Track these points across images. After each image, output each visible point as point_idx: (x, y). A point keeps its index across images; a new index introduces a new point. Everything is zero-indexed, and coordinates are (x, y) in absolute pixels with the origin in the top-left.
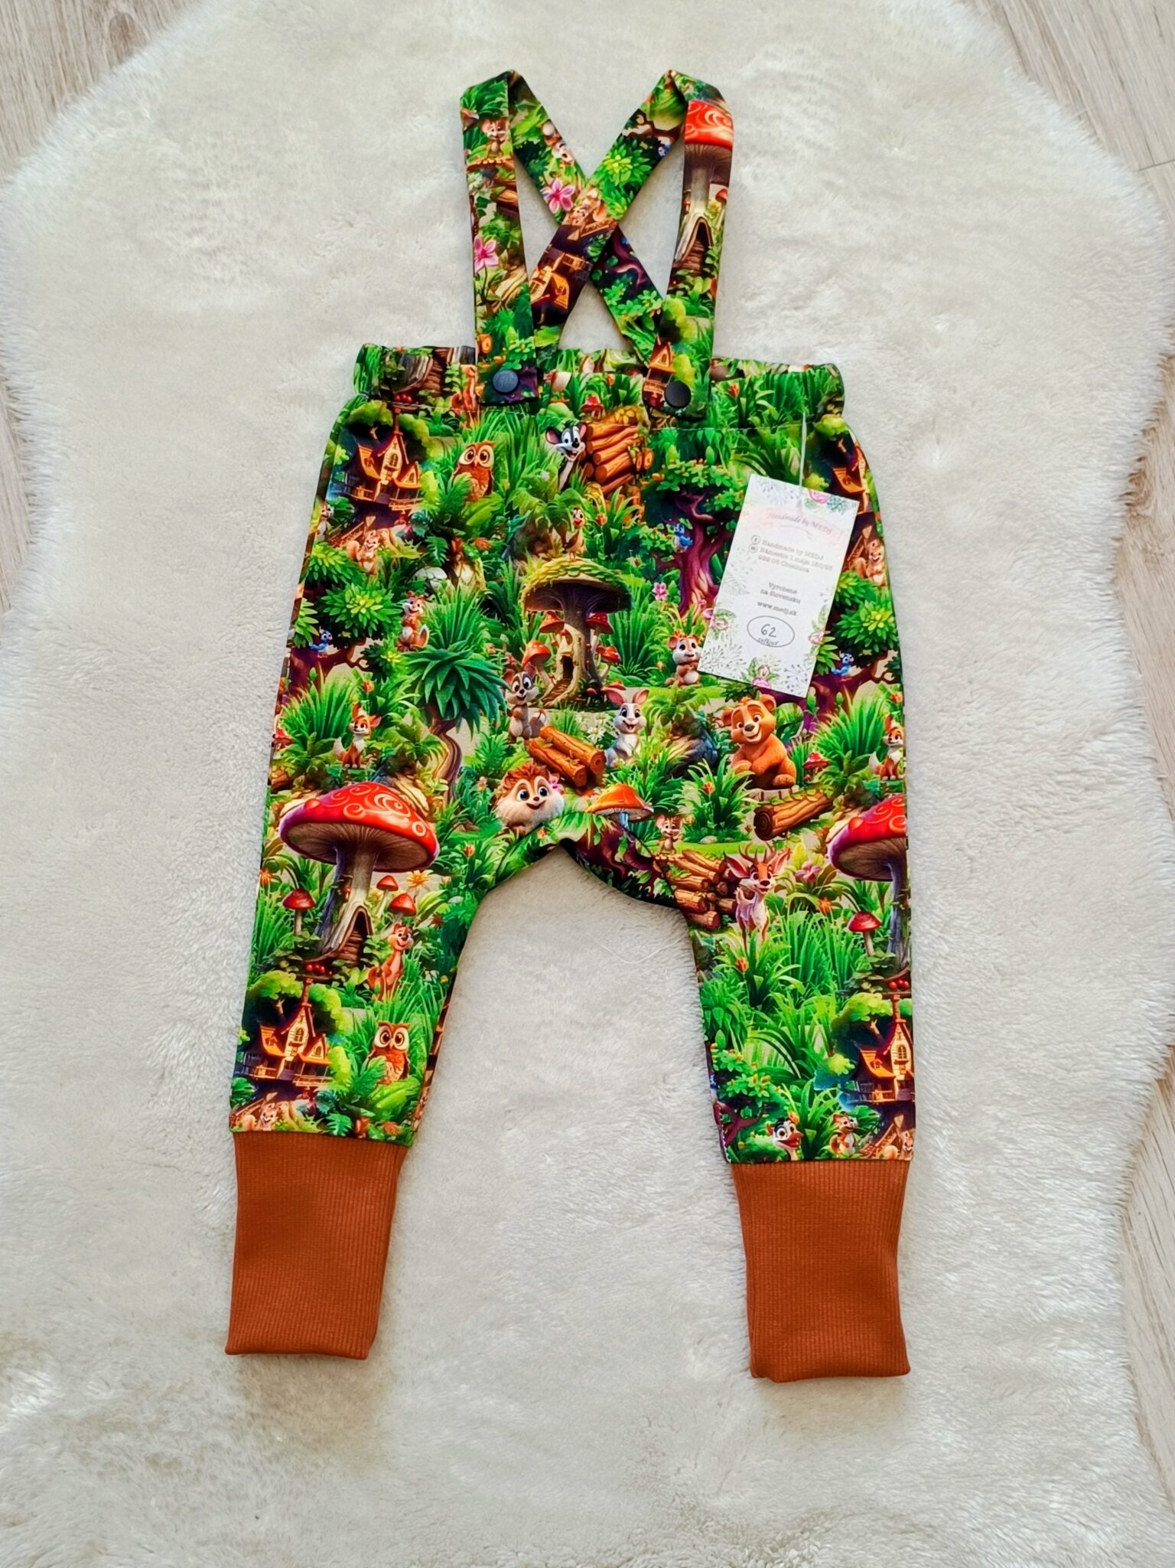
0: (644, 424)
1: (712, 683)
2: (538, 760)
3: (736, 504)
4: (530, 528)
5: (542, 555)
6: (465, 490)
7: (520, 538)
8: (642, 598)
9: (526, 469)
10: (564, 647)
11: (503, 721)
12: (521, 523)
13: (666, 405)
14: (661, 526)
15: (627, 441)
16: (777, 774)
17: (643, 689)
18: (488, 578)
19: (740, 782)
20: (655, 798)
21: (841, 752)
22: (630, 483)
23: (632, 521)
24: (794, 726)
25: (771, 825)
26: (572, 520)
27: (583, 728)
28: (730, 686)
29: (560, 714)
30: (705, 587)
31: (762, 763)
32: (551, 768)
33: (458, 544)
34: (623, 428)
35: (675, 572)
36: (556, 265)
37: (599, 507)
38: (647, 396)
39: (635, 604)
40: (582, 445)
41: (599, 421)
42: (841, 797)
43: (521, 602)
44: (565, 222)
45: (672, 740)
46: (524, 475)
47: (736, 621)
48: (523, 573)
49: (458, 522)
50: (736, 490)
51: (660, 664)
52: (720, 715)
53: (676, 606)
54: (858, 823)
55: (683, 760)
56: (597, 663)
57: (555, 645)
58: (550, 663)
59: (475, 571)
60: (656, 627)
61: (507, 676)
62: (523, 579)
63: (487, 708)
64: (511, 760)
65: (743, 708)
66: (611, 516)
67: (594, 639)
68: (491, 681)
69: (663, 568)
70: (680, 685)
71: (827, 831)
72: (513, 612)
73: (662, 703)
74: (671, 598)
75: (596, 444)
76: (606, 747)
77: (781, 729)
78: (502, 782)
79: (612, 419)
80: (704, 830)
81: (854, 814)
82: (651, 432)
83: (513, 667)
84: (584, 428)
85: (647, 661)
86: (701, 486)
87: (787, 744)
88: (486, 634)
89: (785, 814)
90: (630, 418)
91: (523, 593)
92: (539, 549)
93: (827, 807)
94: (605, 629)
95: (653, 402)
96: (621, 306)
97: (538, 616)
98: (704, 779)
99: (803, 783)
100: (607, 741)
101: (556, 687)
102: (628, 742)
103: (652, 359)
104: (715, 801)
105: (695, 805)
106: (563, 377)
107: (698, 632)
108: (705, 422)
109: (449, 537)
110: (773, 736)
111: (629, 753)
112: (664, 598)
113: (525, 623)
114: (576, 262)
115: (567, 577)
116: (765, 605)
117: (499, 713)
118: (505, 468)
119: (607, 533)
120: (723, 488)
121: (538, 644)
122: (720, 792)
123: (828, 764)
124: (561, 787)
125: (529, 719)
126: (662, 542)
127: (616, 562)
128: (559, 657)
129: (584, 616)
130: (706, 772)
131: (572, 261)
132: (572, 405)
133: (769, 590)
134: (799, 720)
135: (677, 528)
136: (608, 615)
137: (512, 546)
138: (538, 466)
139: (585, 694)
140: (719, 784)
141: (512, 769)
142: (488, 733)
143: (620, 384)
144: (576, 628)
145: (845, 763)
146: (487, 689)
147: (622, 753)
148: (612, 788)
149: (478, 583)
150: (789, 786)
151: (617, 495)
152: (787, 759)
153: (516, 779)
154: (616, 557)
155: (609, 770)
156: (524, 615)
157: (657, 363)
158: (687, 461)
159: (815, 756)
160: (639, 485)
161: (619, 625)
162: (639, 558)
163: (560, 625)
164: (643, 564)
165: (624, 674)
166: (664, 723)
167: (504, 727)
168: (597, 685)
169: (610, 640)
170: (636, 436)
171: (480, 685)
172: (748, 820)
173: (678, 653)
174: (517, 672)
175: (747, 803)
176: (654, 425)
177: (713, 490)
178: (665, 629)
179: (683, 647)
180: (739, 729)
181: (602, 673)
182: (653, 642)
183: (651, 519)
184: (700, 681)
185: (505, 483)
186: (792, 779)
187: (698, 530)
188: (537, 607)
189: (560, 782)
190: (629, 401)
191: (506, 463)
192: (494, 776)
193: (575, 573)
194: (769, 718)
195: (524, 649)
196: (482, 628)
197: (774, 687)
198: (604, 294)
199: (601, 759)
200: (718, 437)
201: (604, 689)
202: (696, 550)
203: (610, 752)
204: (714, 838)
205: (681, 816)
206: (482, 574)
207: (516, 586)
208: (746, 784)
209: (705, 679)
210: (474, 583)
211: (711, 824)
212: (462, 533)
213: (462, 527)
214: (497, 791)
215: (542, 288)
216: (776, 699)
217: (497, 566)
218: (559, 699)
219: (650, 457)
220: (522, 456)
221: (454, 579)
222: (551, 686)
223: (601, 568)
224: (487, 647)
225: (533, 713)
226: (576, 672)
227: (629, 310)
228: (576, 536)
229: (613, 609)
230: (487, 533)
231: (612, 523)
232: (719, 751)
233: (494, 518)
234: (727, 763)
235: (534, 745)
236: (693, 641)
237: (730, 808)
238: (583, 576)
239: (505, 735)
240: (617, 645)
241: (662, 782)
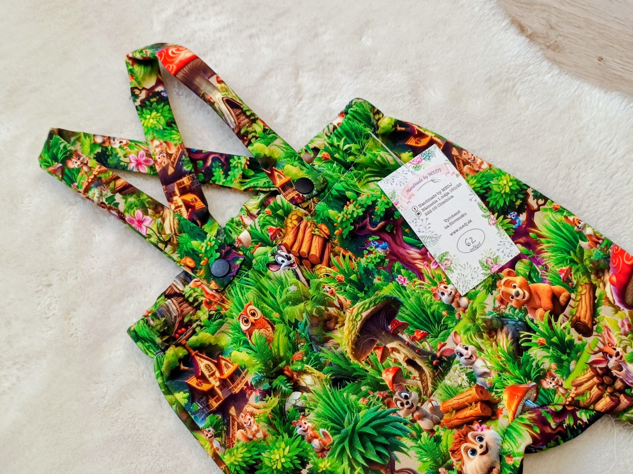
0: (306, 215)
1: (476, 294)
2: (458, 427)
3: (388, 204)
4: (315, 321)
5: (337, 326)
6: (263, 340)
7: (315, 331)
8: (401, 292)
9: (278, 297)
10: (400, 357)
11: (415, 429)
12: (306, 324)
13: (305, 196)
14: (365, 252)
15: (308, 231)
16: (558, 299)
17: (452, 334)
18: (320, 369)
19: (550, 322)
20: (527, 376)
21: (568, 257)
22: (332, 247)
23: (354, 263)
24: (532, 270)
25: (585, 325)
26: (329, 294)
27: (456, 385)
28: (485, 286)
29: (439, 391)
30: (418, 256)
31: (546, 301)
32: (469, 422)
33: (288, 370)
34: (298, 228)
35: (397, 265)
36: (177, 192)
37: (332, 275)
38: (292, 200)
39: (402, 299)
40: (291, 255)
41: (284, 236)
42: (593, 277)
43: (353, 361)
44: (158, 169)
45: (495, 341)
46: (279, 301)
47: (451, 253)
48: (337, 345)
49: (277, 360)
50: (380, 198)
51: (444, 313)
52: (497, 304)
53: (416, 279)
54: (614, 279)
55: (512, 344)
56: (420, 346)
57: (396, 361)
58: (405, 373)
59: (311, 374)
60: (422, 298)
61: (389, 405)
62: (340, 349)
63: (398, 432)
64: (443, 443)
65: (503, 288)
66: (342, 272)
67: (405, 337)
68: (384, 417)
69: (390, 269)
70: (464, 312)
71: (607, 298)
72: (354, 370)
73: (468, 330)
74: (410, 278)
75: (295, 248)
76: (475, 381)
77: (529, 278)
78: (453, 460)
79: (289, 229)
80: (565, 364)
81: (607, 277)
82: (312, 216)
83: (387, 396)
84: (283, 247)
85: (438, 319)
86: (361, 214)
87: (543, 281)
88: (353, 397)
89: (583, 313)
90: (296, 220)
91: (349, 355)
92: (332, 325)
93: (593, 288)
94: (403, 326)
95: (299, 201)
96: (229, 178)
97: (371, 357)
98: (534, 341)
99: (572, 289)
100: (472, 378)
101: (422, 381)
102: (480, 366)
103: (274, 183)
104: (553, 344)
105: (547, 357)
106: (244, 235)
107: (440, 279)
108: (330, 184)
109: (281, 372)
110: (531, 285)
111: (486, 370)
112: (407, 282)
113: (368, 368)
114: (186, 181)
115: (359, 323)
116: (454, 232)
117: (406, 427)
118: (268, 309)
119: (351, 282)
120: (374, 203)
121: (388, 371)
122: (548, 338)
123: (570, 268)
124: (484, 426)
125: (429, 411)
126: (375, 258)
127: (371, 290)
128: (404, 364)
129: (387, 332)
130: (530, 336)
131: (183, 183)
132: (264, 243)
133: (448, 224)
134: (531, 265)
135: (373, 245)
136: (396, 318)
137: (314, 340)
138: (282, 289)
139: (435, 368)
140: (543, 335)
141: (450, 447)
142: (413, 444)
143: (275, 209)
144: (392, 341)
145: (576, 259)
146: (387, 423)
147: (484, 375)
148: (505, 397)
149: (318, 377)
150: (569, 298)
151: (334, 260)
152: (553, 287)
153: (458, 450)
154: (368, 288)
155: (491, 389)
156: (362, 365)
157: (279, 182)
158: (343, 210)
159: (562, 271)
160: (336, 245)
161: (407, 317)
162: (377, 276)
163: (385, 348)
164: (382, 277)
165: (437, 337)
166: (481, 337)
167: (419, 431)
168: (434, 357)
169: (411, 329)
170: (309, 224)
171: (382, 425)
172: (574, 335)
173: (445, 299)
174: (392, 397)
175: (565, 328)
176: (310, 211)
177: (370, 209)
178: (427, 295)
179: (443, 294)
180: (514, 301)
181: (428, 349)
182: (430, 307)
183: (359, 253)
184: (470, 299)
185: (275, 315)
186: (566, 293)
187: (383, 236)
188: (365, 353)
189: (481, 424)
190: (287, 213)
191: (265, 305)
192: (444, 462)
193: (359, 317)
194: (518, 280)
195: (383, 381)
196: (347, 396)
197: (503, 263)
198: (214, 182)
199: (480, 389)
200: (344, 184)
201: (438, 354)
202: (393, 244)
203: (480, 381)
204: (573, 362)
205: (549, 370)
206: (315, 371)
207: (340, 357)
208: (553, 320)
209: (471, 296)
210: (317, 380)
211: (564, 357)
212: (284, 363)
213: (281, 360)
214: (456, 467)
215: (183, 209)
216: (510, 268)
217: (317, 358)
218: (430, 384)
219: (324, 227)
220: (268, 294)
221: (305, 389)
222: (419, 383)
223: (367, 300)
224: (361, 403)
225: (427, 407)
226: (419, 362)
227: (234, 176)
228: (339, 299)
229: (395, 313)
230: (294, 348)
231: (347, 275)
232: (520, 320)
233: (289, 338)
234: (532, 321)
235: (447, 422)
236: (442, 286)
237: (561, 340)
238: (364, 314)
239: (424, 434)
240: (417, 328)
241: (520, 366)
